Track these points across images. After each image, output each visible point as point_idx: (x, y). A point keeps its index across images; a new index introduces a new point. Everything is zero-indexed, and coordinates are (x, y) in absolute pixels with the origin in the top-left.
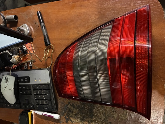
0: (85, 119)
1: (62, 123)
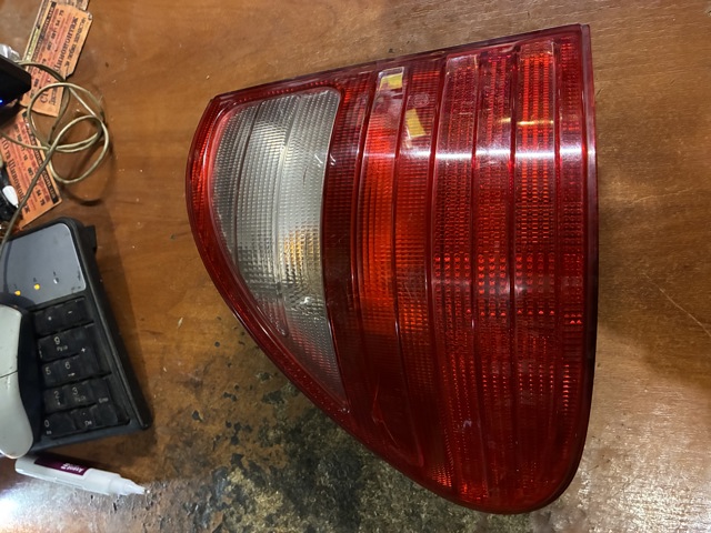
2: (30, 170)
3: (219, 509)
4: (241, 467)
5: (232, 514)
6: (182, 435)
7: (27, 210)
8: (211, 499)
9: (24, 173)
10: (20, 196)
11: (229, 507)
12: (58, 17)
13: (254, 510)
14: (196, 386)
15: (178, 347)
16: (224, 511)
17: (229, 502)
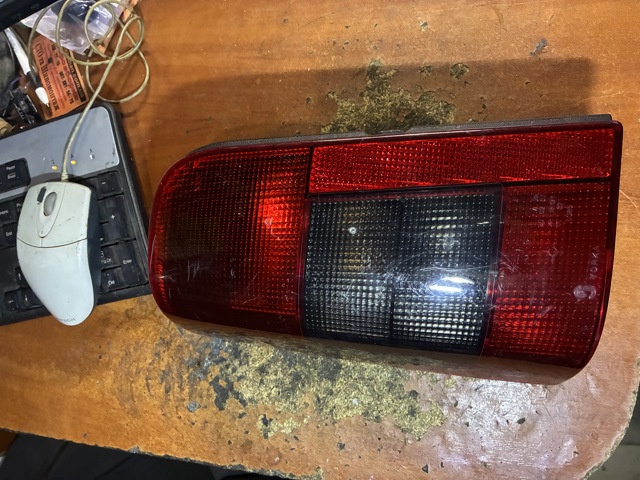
0: (303, 385)
1: (197, 411)
2: (61, 74)
3: (217, 362)
5: (227, 367)
7: (57, 108)
8: (210, 354)
9: (55, 75)
10: (51, 95)
11: (225, 360)
13: (248, 363)
16: (221, 365)
17: (225, 355)
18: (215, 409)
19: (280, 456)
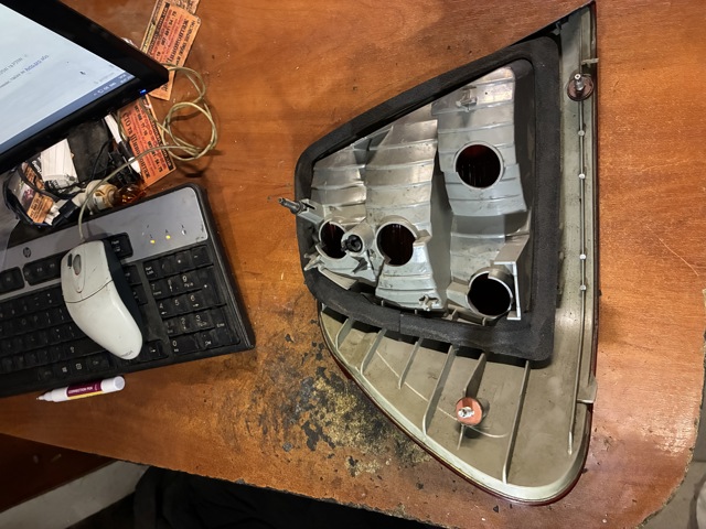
0: (384, 432)
1: (292, 451)
3: (307, 409)
4: (324, 377)
5: (316, 413)
6: (277, 353)
7: (148, 176)
8: (300, 402)
9: (144, 145)
10: (142, 164)
11: (314, 407)
12: (171, 17)
13: (334, 410)
14: (289, 315)
15: (274, 285)
16: (311, 412)
17: (314, 403)
18: (307, 450)
19: (366, 492)
